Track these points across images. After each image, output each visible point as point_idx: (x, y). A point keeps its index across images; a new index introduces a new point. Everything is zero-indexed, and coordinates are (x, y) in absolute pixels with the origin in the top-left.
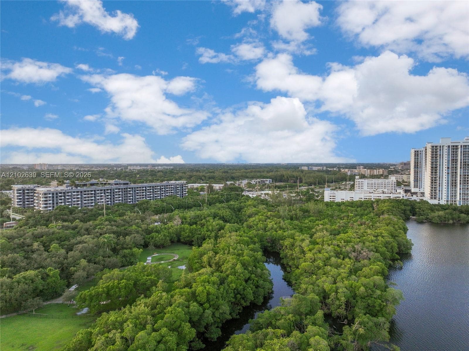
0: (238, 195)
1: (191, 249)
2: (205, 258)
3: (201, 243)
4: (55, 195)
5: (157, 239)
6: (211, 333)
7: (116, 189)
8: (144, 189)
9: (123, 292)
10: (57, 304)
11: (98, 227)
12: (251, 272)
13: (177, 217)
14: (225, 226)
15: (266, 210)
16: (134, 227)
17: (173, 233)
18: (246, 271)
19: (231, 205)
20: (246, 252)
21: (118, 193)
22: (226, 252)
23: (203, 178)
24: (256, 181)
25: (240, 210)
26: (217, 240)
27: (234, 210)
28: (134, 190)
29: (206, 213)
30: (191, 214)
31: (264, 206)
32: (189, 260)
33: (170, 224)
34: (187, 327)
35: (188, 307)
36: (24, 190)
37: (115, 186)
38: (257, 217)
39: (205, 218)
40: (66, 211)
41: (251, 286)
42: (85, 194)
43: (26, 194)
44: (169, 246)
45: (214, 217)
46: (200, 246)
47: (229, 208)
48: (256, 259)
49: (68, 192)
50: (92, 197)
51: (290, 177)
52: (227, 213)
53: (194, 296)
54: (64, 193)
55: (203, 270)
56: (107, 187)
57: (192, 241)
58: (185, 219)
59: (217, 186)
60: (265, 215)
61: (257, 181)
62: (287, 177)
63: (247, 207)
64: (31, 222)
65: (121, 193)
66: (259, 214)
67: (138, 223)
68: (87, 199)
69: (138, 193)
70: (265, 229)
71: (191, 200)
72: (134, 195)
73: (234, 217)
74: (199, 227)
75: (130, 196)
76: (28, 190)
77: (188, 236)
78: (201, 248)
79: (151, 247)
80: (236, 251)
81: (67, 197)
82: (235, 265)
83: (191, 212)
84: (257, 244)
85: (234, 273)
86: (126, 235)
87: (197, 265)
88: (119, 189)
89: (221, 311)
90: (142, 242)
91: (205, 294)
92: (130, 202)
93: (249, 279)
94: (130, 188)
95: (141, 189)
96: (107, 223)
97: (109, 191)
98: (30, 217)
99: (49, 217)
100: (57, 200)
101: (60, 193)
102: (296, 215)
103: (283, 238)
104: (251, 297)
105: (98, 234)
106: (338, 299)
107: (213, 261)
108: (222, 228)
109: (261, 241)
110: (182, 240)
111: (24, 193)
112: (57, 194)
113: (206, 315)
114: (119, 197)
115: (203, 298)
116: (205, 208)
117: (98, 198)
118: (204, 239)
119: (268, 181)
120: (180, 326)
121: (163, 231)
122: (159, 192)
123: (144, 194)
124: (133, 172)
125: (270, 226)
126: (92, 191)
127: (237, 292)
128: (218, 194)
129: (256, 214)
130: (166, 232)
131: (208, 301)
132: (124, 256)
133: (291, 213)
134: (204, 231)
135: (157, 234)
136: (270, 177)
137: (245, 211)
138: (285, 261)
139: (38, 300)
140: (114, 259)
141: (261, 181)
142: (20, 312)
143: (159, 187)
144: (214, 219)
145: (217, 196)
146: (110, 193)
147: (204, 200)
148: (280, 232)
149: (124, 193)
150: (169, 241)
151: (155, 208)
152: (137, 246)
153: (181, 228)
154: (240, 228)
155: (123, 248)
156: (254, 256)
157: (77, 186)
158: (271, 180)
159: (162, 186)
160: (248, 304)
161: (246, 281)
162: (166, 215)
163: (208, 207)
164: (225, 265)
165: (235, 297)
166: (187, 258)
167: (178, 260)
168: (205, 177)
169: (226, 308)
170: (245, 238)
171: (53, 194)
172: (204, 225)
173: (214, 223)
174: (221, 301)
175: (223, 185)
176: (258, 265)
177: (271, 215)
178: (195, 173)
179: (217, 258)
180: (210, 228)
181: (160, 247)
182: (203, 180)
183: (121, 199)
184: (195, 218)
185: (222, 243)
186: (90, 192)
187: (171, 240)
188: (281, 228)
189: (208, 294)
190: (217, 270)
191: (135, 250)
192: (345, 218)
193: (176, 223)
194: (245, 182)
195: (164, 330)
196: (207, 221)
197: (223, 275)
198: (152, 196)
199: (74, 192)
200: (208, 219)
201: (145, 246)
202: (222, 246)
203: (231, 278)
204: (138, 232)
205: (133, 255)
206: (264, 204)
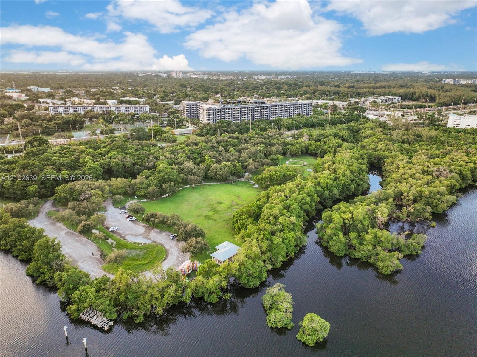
0: (359, 116)
1: (316, 159)
2: (326, 166)
3: (324, 155)
4: (215, 111)
5: (292, 150)
6: (327, 203)
7: (256, 107)
8: (277, 107)
9: (278, 178)
10: (242, 181)
11: (252, 138)
12: (356, 177)
13: (305, 134)
14: (343, 144)
15: (381, 133)
16: (275, 140)
17: (303, 147)
18: (352, 175)
19: (351, 126)
20: (355, 164)
21: (257, 111)
22: (341, 163)
23: (327, 93)
24: (382, 98)
25: (357, 131)
26: (335, 154)
27: (353, 131)
28: (269, 108)
29: (328, 133)
30: (316, 132)
31: (381, 129)
32: (315, 166)
33: (300, 140)
34: (315, 196)
35: (316, 188)
36: (190, 105)
37: (255, 105)
38: (371, 138)
39: (327, 137)
40: (225, 125)
41: (354, 184)
42: (234, 111)
43: (192, 109)
44: (300, 155)
45: (335, 136)
46: (322, 157)
47: (349, 129)
48: (361, 169)
49: (223, 109)
50: (238, 113)
51: (423, 95)
52: (345, 133)
53: (319, 184)
54: (220, 109)
55: (325, 172)
56: (249, 105)
57: (317, 154)
58: (312, 136)
59: (340, 104)
60: (378, 137)
61: (384, 98)
62: (419, 96)
63: (365, 129)
64: (205, 131)
65: (259, 110)
66: (374, 136)
67: (277, 137)
68: (235, 114)
69: (272, 111)
70: (375, 150)
71: (316, 119)
72: (269, 113)
73: (352, 138)
74: (323, 144)
75: (266, 113)
76: (193, 105)
77: (314, 150)
78: (323, 159)
79: (288, 155)
80: (348, 163)
81: (222, 113)
82: (345, 171)
83: (317, 131)
84: (365, 160)
85: (344, 176)
86: (271, 145)
87: (320, 169)
88: (258, 107)
89: (333, 193)
90: (282, 151)
91: (326, 183)
92: (266, 118)
93: (354, 180)
94: (266, 107)
95: (275, 107)
96: (257, 136)
97: (251, 109)
98: (203, 128)
99: (215, 128)
100: (216, 115)
101: (218, 110)
102: (408, 139)
103: (387, 157)
104: (353, 190)
105: (253, 144)
106: (408, 196)
107: (331, 167)
108: (340, 146)
109: (369, 158)
110: (310, 152)
111: (190, 108)
112: (215, 110)
113: (325, 193)
114: (258, 114)
115: (324, 185)
116: (328, 128)
117: (243, 114)
118: (326, 153)
119: (396, 99)
120: (312, 195)
121: (296, 145)
122: (289, 111)
123: (277, 111)
124: (258, 83)
125: (379, 147)
126: (238, 108)
127: (344, 185)
128: (340, 114)
129: (371, 136)
130: (298, 146)
131: (327, 187)
132: (272, 159)
133: (404, 137)
134: (326, 147)
135: (292, 147)
136: (399, 94)
137: (362, 133)
138: (384, 173)
139: (234, 177)
140: (268, 161)
141: (389, 99)
142: (226, 182)
143: (289, 106)
144: (334, 138)
145: (339, 116)
146: (252, 110)
147: (327, 119)
148: (386, 153)
149: (261, 110)
150: (300, 152)
151: (287, 125)
152: (279, 153)
153: (309, 144)
154: (354, 147)
155: (270, 154)
156: (360, 167)
157: (228, 103)
158: (400, 97)
159: (292, 105)
160: (351, 194)
161: (352, 181)
162: (297, 132)
163: (330, 127)
164: (339, 170)
165: (343, 189)
166: (313, 165)
167: (306, 165)
168: (329, 92)
169: (336, 192)
170: (356, 155)
171: (213, 110)
172: (326, 142)
173: (334, 141)
174: (334, 188)
175: (347, 103)
176: (362, 173)
177: (384, 138)
178: (320, 88)
179: (334, 166)
180: (331, 145)
181: (294, 155)
182: (327, 95)
183: (259, 115)
184: (319, 136)
185: (339, 156)
186: (237, 110)
187: (301, 151)
188: (389, 149)
189: (327, 183)
190: (334, 173)
191: (278, 156)
192: (455, 145)
193: (305, 140)
194: (371, 99)
195: (304, 195)
196: (329, 140)
197: (337, 176)
198: (283, 113)
199: (227, 109)
200: (330, 137)
201: (284, 154)
202: (338, 159)
203: (342, 178)
204: (278, 144)
205: (277, 159)
206: (381, 127)
